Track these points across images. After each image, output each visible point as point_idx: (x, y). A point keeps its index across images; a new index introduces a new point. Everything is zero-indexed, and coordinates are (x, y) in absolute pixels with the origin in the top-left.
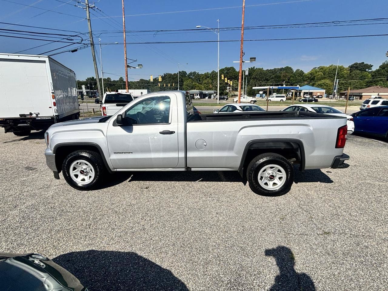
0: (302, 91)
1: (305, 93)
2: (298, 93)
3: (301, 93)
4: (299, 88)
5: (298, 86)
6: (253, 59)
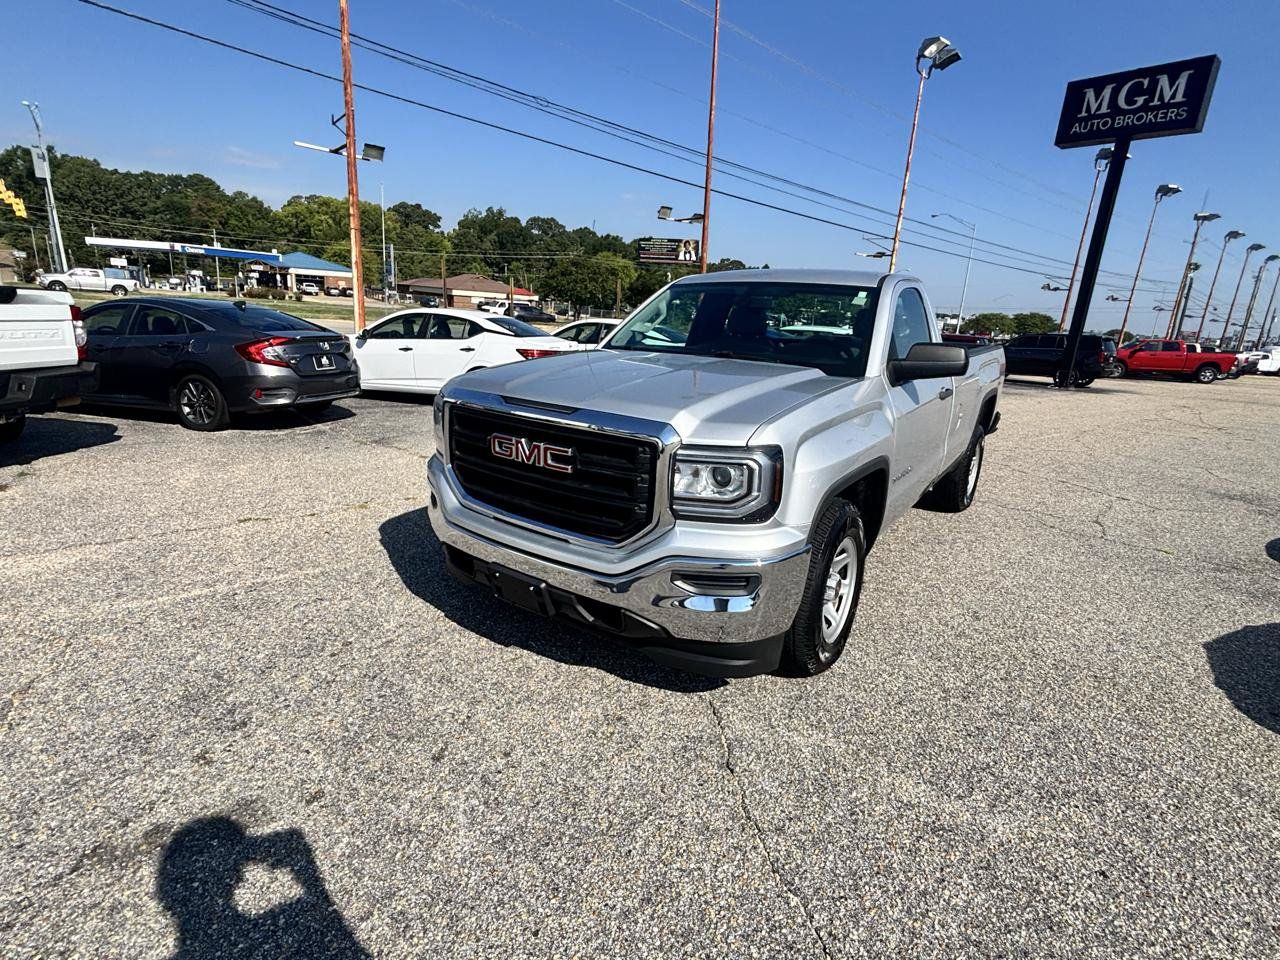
4: (281, 259)
5: (274, 252)
6: (375, 151)
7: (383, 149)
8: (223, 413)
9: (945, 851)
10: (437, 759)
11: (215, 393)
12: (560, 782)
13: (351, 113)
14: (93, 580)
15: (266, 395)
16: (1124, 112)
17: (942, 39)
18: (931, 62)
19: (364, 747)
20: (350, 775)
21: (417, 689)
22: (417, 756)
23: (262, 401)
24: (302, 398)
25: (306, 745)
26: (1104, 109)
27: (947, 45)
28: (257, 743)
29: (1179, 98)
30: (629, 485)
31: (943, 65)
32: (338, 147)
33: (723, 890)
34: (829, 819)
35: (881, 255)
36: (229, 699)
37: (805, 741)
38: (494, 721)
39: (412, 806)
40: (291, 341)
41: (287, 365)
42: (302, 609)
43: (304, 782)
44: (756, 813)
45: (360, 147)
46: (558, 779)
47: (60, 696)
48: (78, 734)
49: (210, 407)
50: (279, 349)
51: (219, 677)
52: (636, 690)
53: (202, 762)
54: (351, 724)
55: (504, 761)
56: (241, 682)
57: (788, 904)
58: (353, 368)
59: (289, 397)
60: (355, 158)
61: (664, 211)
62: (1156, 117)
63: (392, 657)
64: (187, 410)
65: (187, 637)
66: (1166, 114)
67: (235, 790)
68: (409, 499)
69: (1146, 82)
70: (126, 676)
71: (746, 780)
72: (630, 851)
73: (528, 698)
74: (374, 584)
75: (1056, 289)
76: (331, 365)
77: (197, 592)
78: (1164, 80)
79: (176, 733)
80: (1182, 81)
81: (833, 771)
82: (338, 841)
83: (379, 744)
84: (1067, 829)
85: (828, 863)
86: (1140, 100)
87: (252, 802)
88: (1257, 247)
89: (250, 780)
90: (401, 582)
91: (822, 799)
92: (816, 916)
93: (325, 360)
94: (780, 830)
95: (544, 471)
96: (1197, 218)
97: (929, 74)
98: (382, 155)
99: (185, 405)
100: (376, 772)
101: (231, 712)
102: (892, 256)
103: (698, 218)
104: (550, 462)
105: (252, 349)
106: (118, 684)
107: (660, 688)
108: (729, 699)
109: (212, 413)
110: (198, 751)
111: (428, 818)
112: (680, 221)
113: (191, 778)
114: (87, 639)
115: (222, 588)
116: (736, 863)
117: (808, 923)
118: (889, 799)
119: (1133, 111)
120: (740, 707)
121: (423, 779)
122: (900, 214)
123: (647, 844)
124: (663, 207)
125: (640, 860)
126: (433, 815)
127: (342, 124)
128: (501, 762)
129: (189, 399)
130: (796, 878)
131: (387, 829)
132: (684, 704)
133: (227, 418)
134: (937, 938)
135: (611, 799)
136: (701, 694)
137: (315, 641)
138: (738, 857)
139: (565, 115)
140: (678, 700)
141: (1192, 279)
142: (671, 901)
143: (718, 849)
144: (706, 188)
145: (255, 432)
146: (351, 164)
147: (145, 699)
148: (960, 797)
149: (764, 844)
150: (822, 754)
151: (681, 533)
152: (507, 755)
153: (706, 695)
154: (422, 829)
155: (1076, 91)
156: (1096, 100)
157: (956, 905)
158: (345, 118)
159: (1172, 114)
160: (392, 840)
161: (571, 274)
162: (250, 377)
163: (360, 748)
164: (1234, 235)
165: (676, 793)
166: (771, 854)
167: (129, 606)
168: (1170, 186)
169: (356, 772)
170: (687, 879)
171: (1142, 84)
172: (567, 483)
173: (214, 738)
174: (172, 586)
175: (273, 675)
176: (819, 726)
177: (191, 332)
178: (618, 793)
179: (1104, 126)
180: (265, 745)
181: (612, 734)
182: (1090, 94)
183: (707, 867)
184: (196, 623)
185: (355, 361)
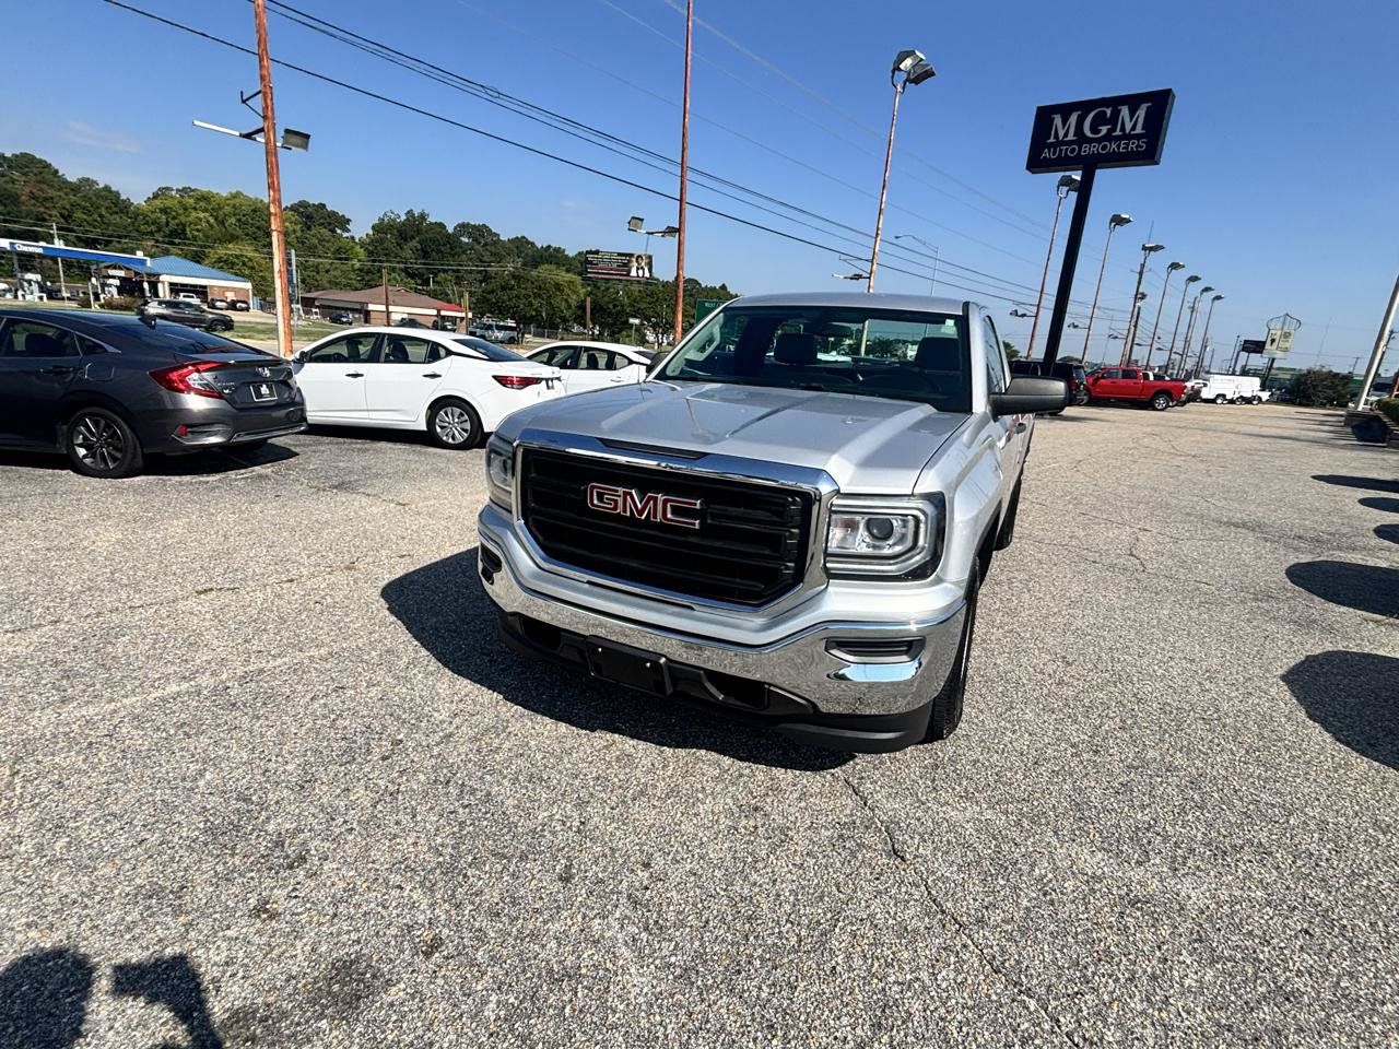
0: (161, 278)
1: (176, 289)
2: (146, 285)
3: (160, 285)
4: (149, 263)
5: (140, 254)
6: (299, 138)
7: (307, 137)
8: (134, 457)
9: (1153, 926)
10: (566, 878)
11: (123, 429)
12: (722, 893)
13: (269, 91)
14: (19, 681)
15: (192, 433)
16: (1090, 141)
17: (918, 53)
18: (905, 76)
19: (469, 874)
20: (467, 912)
21: (508, 796)
22: (539, 879)
23: (187, 440)
24: (239, 436)
25: (395, 879)
26: (1071, 137)
27: (922, 60)
28: (329, 883)
29: (1139, 130)
30: (774, 542)
31: (917, 80)
32: (250, 131)
33: (954, 1001)
34: (1025, 903)
35: (857, 277)
36: (271, 827)
37: (963, 815)
38: (614, 825)
39: (559, 944)
40: (223, 366)
41: (220, 396)
42: (322, 701)
43: (410, 928)
44: (949, 905)
45: (280, 133)
46: (718, 890)
47: (27, 846)
48: (74, 896)
49: (116, 449)
50: (208, 376)
51: (247, 800)
52: (761, 772)
53: (264, 916)
54: (442, 846)
55: (647, 875)
56: (277, 802)
57: (1028, 1008)
58: (298, 399)
59: (222, 435)
60: (275, 145)
61: (635, 222)
62: (1118, 147)
63: (459, 755)
64: (82, 452)
65: (182, 749)
66: (1128, 144)
67: (324, 949)
68: (403, 556)
69: (1109, 112)
70: (114, 808)
71: (923, 868)
72: (834, 968)
73: (642, 793)
74: (402, 664)
75: (1024, 315)
76: (271, 394)
77: (173, 688)
78: (1125, 111)
79: (214, 881)
80: (1142, 113)
81: (1005, 847)
82: (485, 1002)
83: (487, 868)
84: (1253, 887)
85: (1046, 954)
86: (1104, 130)
87: (352, 963)
88: (1194, 279)
89: (339, 935)
90: (433, 660)
91: (1008, 880)
92: (1062, 1019)
93: (264, 390)
94: (980, 921)
95: (661, 527)
96: (1144, 248)
97: (904, 88)
98: (307, 144)
99: (80, 445)
100: (497, 904)
101: (279, 844)
102: (869, 278)
103: (671, 231)
104: (669, 516)
105: (174, 376)
106: (107, 821)
107: (786, 767)
108: (863, 774)
109: (119, 455)
110: (253, 902)
111: (585, 956)
112: (652, 233)
113: (256, 940)
114: (38, 762)
115: (205, 680)
116: (952, 967)
117: (1056, 1029)
118: (1073, 873)
119: (1099, 141)
120: (879, 783)
121: (559, 907)
122: (877, 234)
123: (849, 957)
124: (633, 218)
125: (849, 978)
126: (590, 952)
127: (257, 103)
128: (644, 875)
129: (85, 438)
130: (1022, 977)
131: (540, 976)
132: (819, 785)
133: (139, 462)
134: (1189, 1028)
135: (787, 907)
136: (833, 771)
137: (355, 742)
138: (952, 959)
139: (520, 109)
140: (808, 779)
141: (1139, 308)
142: (903, 1022)
143: (928, 952)
144: (681, 200)
145: (177, 478)
146: (271, 153)
147: (154, 838)
148: (1139, 863)
149: (972, 940)
150: (984, 827)
151: (836, 593)
152: (647, 865)
153: (837, 771)
154: (584, 971)
155: (1044, 116)
156: (1064, 127)
157: (1190, 986)
158: (260, 95)
159: (1133, 145)
160: (551, 991)
161: (512, 288)
162: (172, 411)
163: (465, 876)
164: (1175, 266)
165: (855, 891)
166: (985, 951)
167: (84, 713)
168: (1124, 216)
169: (472, 907)
170: (909, 994)
171: (1105, 113)
172: (692, 539)
173: (268, 882)
174: (137, 683)
175: (317, 791)
176: (967, 796)
177: (85, 353)
178: (792, 898)
179: (1071, 153)
180: (342, 885)
181: (756, 828)
182: (1058, 120)
183: (924, 976)
184: (187, 729)
185: (299, 390)
